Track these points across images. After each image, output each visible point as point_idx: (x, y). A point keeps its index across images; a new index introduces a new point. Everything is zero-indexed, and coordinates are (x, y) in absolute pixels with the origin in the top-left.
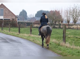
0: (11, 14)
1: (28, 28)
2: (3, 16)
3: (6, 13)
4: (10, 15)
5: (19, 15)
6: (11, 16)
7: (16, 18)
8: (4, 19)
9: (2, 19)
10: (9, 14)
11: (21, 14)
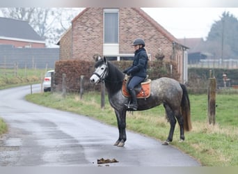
0: (153, 32)
1: (226, 93)
2: (116, 42)
3: (129, 28)
4: (150, 40)
5: (208, 38)
6: (153, 41)
7: (174, 53)
8: (121, 58)
9: (115, 58)
10: (144, 35)
11: (218, 34)
